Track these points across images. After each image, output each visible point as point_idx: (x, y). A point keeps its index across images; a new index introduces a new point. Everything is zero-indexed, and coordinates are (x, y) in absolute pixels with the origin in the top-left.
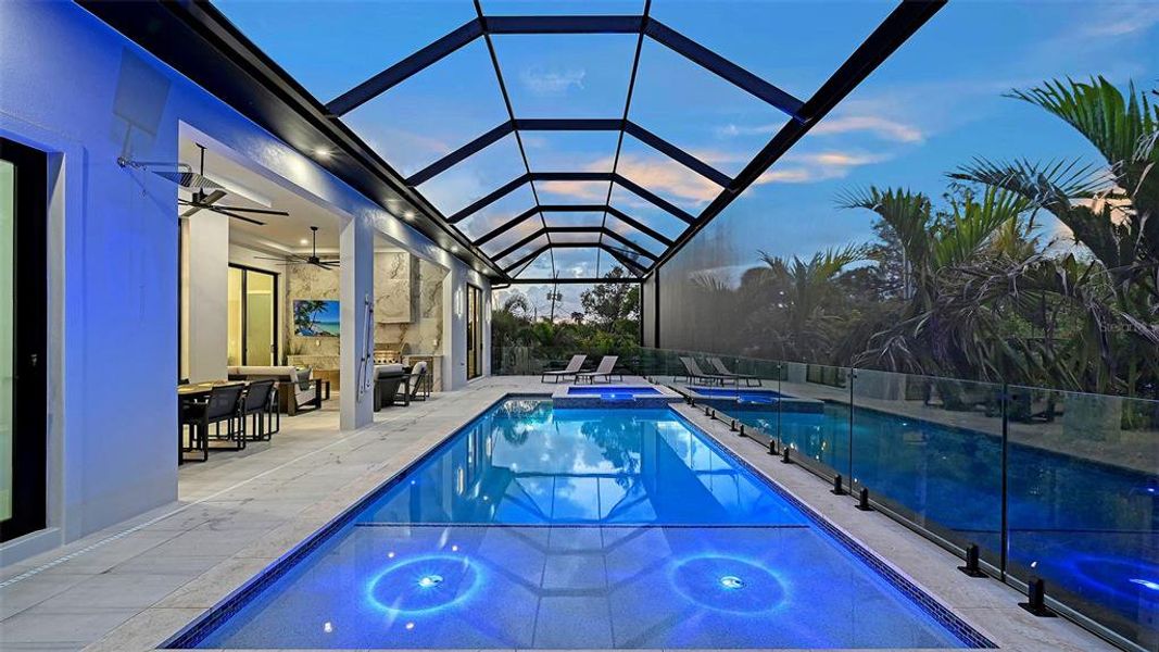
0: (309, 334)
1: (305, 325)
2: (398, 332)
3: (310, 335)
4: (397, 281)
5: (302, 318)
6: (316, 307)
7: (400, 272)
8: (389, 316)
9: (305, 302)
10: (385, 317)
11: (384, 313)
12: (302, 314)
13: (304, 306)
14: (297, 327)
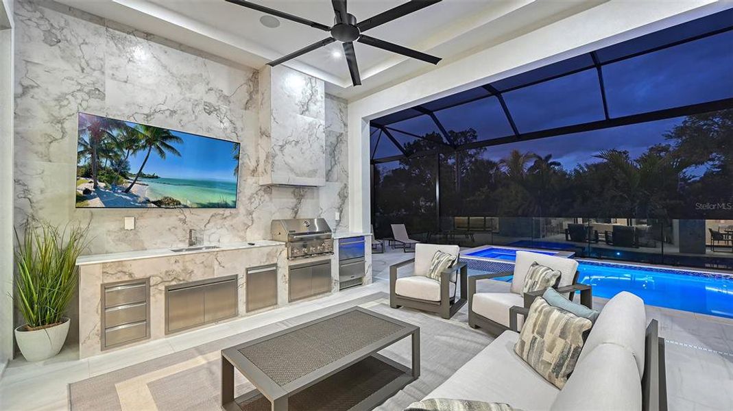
0: (121, 201)
1: (111, 180)
2: (288, 200)
3: (127, 205)
4: (309, 119)
5: (106, 163)
6: (150, 142)
7: (313, 107)
8: (297, 175)
9: (118, 124)
10: (292, 176)
11: (292, 170)
12: (106, 152)
13: (115, 133)
14: (87, 184)
